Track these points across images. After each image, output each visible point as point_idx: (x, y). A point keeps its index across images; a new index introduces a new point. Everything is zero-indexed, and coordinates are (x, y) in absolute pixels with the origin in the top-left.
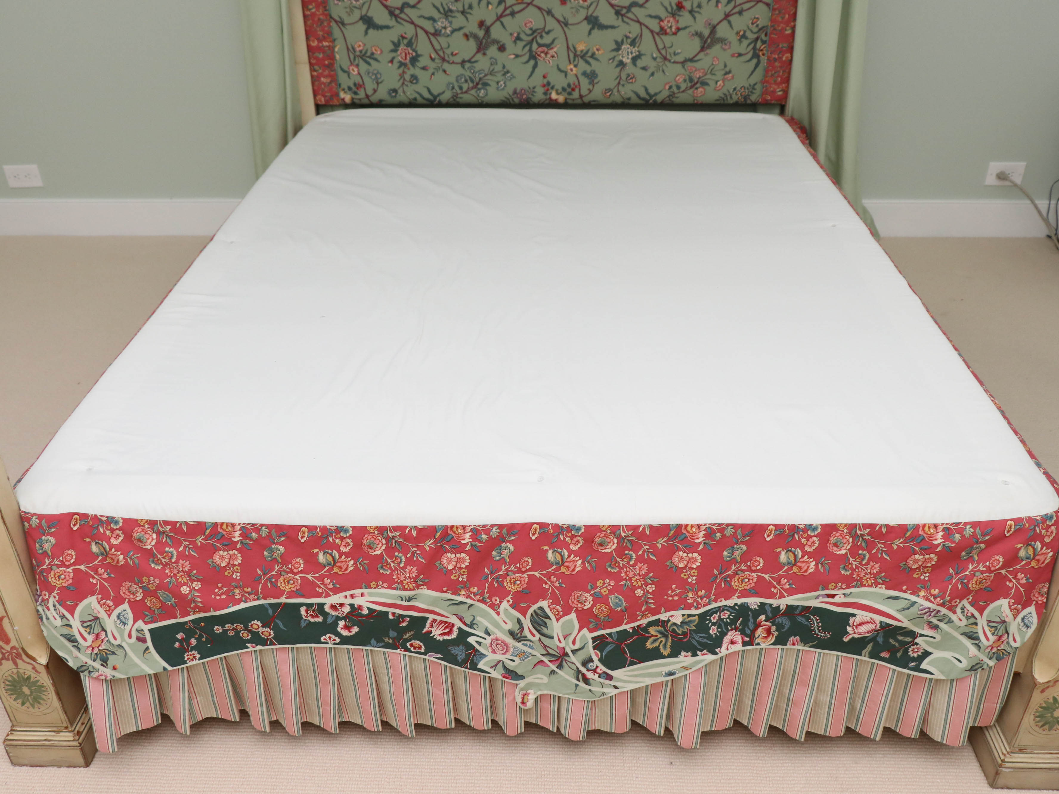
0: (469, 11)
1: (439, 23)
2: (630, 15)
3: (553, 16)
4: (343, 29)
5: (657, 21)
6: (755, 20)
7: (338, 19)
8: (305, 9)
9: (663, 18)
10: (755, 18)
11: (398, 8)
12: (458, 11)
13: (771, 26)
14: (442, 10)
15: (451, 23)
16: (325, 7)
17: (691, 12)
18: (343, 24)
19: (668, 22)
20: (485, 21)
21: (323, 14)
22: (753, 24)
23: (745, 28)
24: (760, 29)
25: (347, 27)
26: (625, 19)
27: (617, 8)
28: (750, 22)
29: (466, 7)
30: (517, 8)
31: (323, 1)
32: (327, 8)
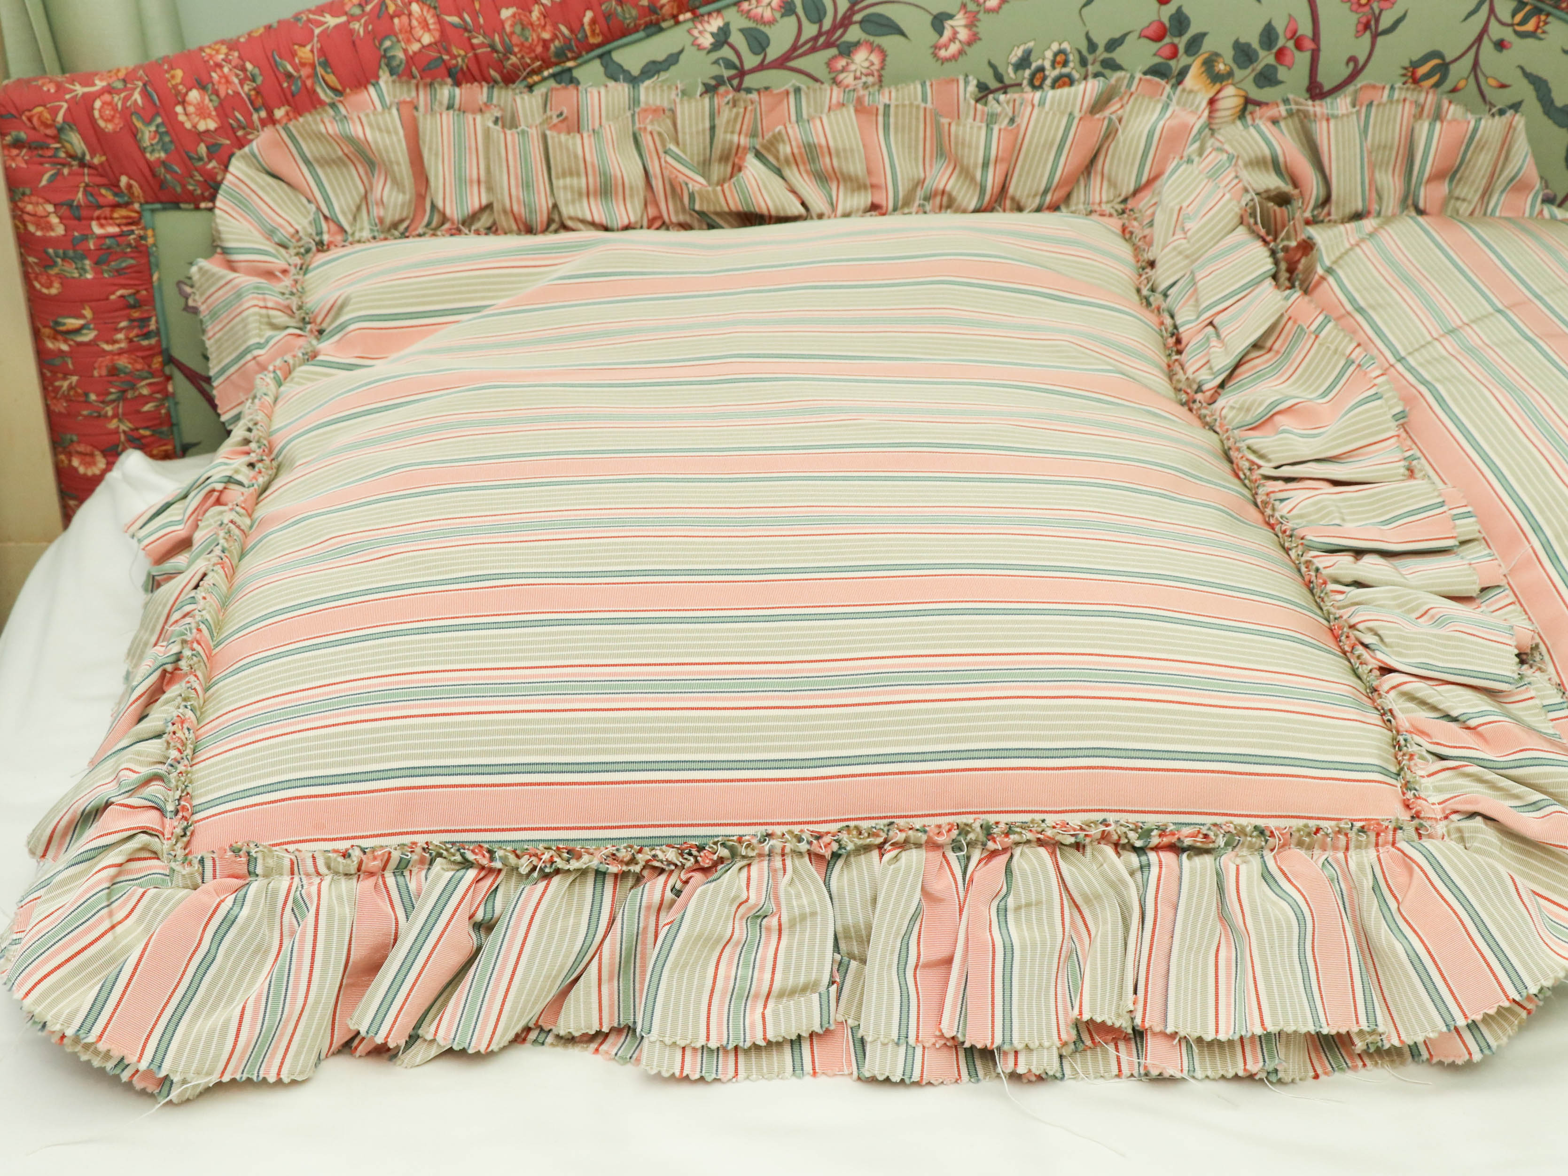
8: (46, 331)
16: (144, 322)
21: (132, 350)
31: (131, 301)
32: (153, 326)
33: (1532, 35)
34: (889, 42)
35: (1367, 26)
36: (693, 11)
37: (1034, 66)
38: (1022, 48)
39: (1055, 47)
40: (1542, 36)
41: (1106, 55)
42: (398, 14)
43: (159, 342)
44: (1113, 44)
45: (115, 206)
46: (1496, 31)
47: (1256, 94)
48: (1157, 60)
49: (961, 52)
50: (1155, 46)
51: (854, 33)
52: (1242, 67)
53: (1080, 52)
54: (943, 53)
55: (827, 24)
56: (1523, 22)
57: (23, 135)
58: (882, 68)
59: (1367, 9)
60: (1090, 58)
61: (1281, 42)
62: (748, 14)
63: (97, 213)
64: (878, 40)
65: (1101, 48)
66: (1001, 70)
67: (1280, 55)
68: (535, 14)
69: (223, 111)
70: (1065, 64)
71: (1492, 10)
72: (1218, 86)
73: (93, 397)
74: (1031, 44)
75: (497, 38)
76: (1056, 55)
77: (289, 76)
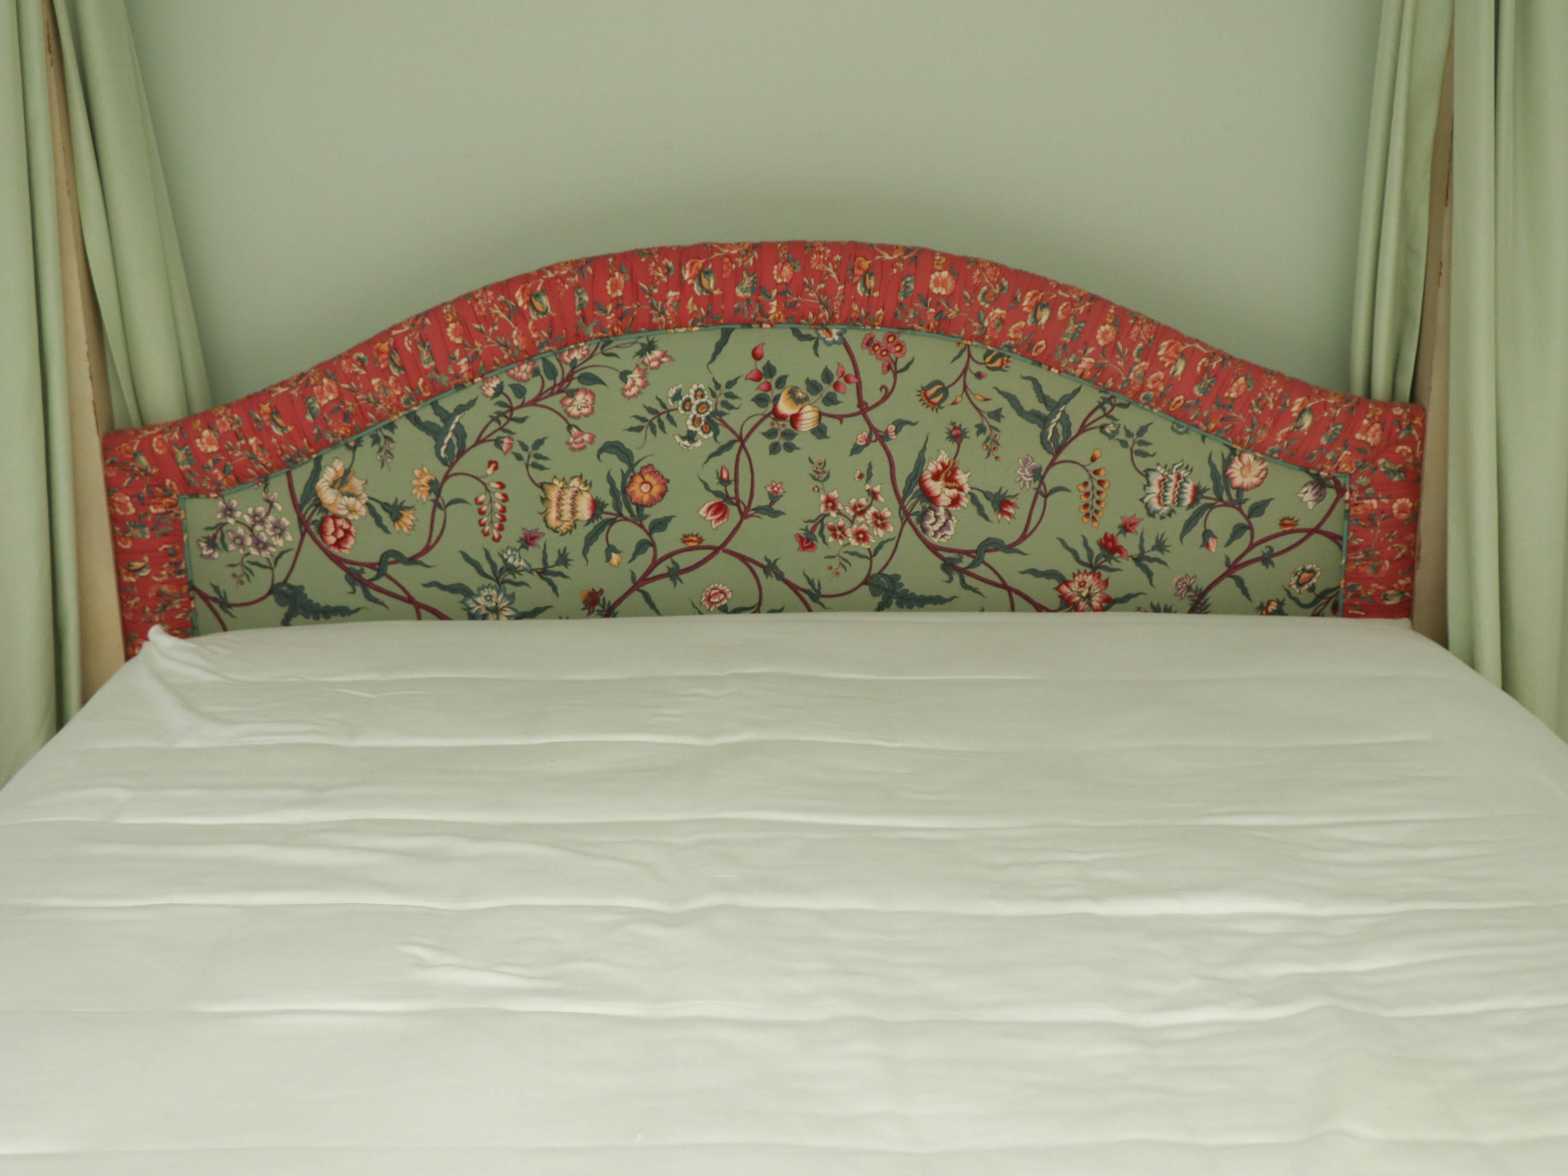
0: (561, 568)
1: (480, 600)
2: (981, 570)
3: (780, 576)
4: (224, 616)
5: (1054, 583)
6: (1305, 575)
7: (211, 592)
8: (123, 571)
9: (1069, 577)
10: (1304, 570)
11: (371, 566)
12: (531, 571)
13: (1347, 589)
14: (487, 569)
15: (511, 598)
16: (177, 564)
17: (1139, 560)
18: (225, 605)
19: (1082, 584)
20: (602, 591)
21: (171, 581)
22: (1299, 584)
23: (1282, 595)
24: (1320, 597)
25: (234, 611)
26: (969, 580)
27: (946, 555)
28: (1294, 580)
29: (552, 559)
30: (684, 560)
31: (171, 551)
32: (183, 566)
33: (999, 368)
34: (596, 388)
35: (889, 368)
36: (482, 376)
37: (684, 398)
38: (675, 388)
39: (695, 387)
40: (1006, 369)
41: (727, 390)
42: (315, 385)
43: (186, 577)
44: (730, 384)
45: (163, 497)
46: (974, 368)
47: (825, 409)
48: (759, 392)
49: (639, 392)
50: (757, 384)
51: (575, 384)
52: (813, 394)
53: (710, 389)
54: (628, 393)
55: (559, 380)
56: (992, 362)
57: (115, 459)
58: (593, 403)
59: (887, 358)
60: (717, 392)
61: (836, 379)
62: (513, 377)
63: (154, 500)
64: (589, 388)
65: (723, 386)
66: (664, 401)
67: (836, 386)
68: (391, 381)
69: (221, 441)
70: (702, 396)
71: (970, 355)
72: (800, 406)
73: (147, 609)
74: (680, 386)
75: (370, 395)
76: (696, 391)
77: (257, 420)
